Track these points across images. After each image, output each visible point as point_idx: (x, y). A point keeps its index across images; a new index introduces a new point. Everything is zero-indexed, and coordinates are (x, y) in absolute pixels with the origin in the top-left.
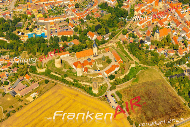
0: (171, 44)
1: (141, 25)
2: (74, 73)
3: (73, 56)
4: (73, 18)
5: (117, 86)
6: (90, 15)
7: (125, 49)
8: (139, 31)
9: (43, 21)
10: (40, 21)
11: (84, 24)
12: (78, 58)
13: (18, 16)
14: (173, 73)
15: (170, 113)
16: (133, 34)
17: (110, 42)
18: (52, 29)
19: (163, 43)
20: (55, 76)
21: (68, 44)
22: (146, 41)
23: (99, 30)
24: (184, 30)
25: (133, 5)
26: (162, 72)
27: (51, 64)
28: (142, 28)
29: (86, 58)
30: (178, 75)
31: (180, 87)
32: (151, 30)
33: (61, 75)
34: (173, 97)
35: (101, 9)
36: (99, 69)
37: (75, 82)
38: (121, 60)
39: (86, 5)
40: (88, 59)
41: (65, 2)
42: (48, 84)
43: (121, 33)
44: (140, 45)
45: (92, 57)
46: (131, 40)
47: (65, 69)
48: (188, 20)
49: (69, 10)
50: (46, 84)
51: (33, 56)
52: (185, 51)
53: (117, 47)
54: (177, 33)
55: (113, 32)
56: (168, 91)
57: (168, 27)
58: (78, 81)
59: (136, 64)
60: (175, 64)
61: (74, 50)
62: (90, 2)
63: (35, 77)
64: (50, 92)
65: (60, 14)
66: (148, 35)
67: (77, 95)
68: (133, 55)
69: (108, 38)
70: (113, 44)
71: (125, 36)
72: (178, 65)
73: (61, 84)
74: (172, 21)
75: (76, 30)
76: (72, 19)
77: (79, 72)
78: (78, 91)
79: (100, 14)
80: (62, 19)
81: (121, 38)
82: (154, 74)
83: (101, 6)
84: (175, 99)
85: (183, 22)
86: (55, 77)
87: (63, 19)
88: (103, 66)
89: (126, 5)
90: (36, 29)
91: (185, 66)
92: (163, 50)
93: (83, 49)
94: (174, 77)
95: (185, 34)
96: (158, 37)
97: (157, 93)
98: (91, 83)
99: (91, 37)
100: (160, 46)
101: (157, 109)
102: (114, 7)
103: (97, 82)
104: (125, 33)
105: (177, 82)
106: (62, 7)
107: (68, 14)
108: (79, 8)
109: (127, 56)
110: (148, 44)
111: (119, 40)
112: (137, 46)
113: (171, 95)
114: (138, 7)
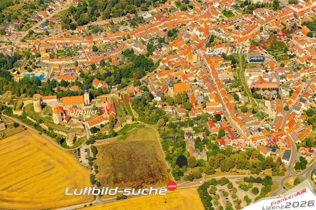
1: (161, 78)
2: (52, 120)
4: (83, 62)
5: (96, 140)
6: (106, 61)
7: (129, 103)
8: (155, 85)
9: (48, 62)
10: (44, 61)
11: (96, 71)
12: (64, 104)
13: (21, 54)
14: (170, 135)
15: (145, 178)
16: (146, 87)
17: (113, 93)
18: (55, 71)
22: (156, 96)
23: (108, 78)
24: (209, 89)
26: (160, 132)
30: (176, 137)
31: (173, 152)
33: (36, 120)
34: (158, 161)
35: (123, 57)
36: (84, 120)
37: (50, 130)
38: (113, 112)
39: (106, 50)
41: (83, 44)
42: (17, 128)
46: (141, 93)
47: (44, 114)
48: (221, 79)
49: (84, 53)
50: (14, 128)
51: (16, 97)
52: (199, 112)
54: (199, 91)
56: (155, 154)
57: (193, 83)
58: (53, 129)
60: (178, 126)
62: (113, 47)
63: (5, 119)
64: (15, 137)
65: (71, 56)
66: (162, 90)
67: (45, 144)
68: (135, 110)
71: (135, 88)
72: (183, 128)
73: (32, 130)
75: (82, 75)
77: (56, 118)
78: (49, 141)
79: (120, 61)
80: (71, 62)
81: (130, 89)
82: (149, 133)
83: (125, 53)
84: (159, 164)
85: (214, 80)
88: (90, 117)
89: (156, 54)
90: (37, 70)
91: (191, 129)
92: (171, 107)
95: (208, 94)
97: (141, 154)
98: (67, 133)
99: (95, 85)
101: (132, 172)
103: (75, 133)
105: (171, 146)
106: (77, 48)
107: (80, 57)
108: (97, 52)
109: (129, 111)
110: (158, 100)
111: (127, 93)
113: (157, 159)
114: (167, 58)
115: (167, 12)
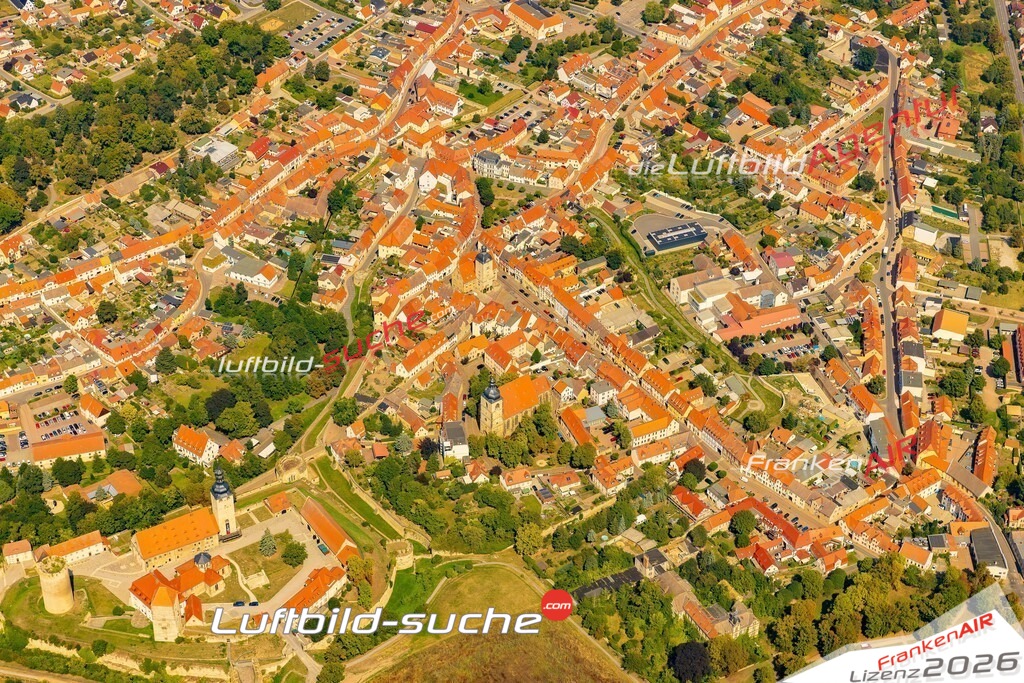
0: (557, 443)
1: (413, 371)
2: (141, 631)
3: (124, 551)
4: (96, 373)
5: (348, 665)
6: (175, 350)
7: (358, 491)
8: (407, 401)
11: (153, 395)
12: (147, 555)
14: (590, 575)
16: (384, 419)
17: (288, 467)
18: (2, 431)
19: (523, 442)
20: (47, 654)
21: (90, 494)
22: (447, 444)
23: (227, 417)
24: (606, 377)
25: (360, 285)
26: (541, 574)
27: (24, 603)
28: (418, 385)
29: (188, 554)
30: (612, 580)
31: (630, 633)
32: (462, 390)
33: (78, 648)
35: (218, 320)
36: (253, 599)
37: (147, 673)
38: (348, 543)
39: (147, 307)
40: (197, 559)
41: (49, 303)
43: (326, 418)
44: (424, 464)
45: (213, 546)
46: (380, 445)
47: (94, 615)
48: (612, 330)
49: (73, 336)
52: (625, 467)
53: (321, 485)
54: (577, 391)
55: (289, 417)
56: (578, 661)
57: (534, 367)
58: (164, 663)
59: (415, 553)
60: (593, 534)
61: (121, 521)
62: (166, 292)
65: (34, 360)
66: (450, 416)
68: (399, 511)
69: (271, 448)
70: (302, 471)
71: (349, 429)
72: (605, 537)
74: (545, 340)
75: (116, 424)
76: (94, 377)
77: (165, 621)
79: (218, 339)
80: (44, 381)
81: (330, 439)
82: (504, 588)
83: (218, 303)
85: (591, 340)
86: (52, 663)
87: (50, 381)
88: (268, 582)
89: (331, 287)
91: (636, 536)
92: (526, 474)
93: (164, 512)
94: (594, 593)
95: (612, 393)
96: (496, 419)
97: (531, 674)
98: (227, 666)
99: (191, 450)
100: (512, 459)
102: (277, 305)
103: (254, 659)
104: (344, 415)
105: (611, 613)
106: (35, 324)
107: (69, 357)
108: (118, 324)
109: (371, 520)
110: (459, 456)
111: (324, 453)
112: (411, 471)
113: (595, 677)
114: (387, 294)
115: (278, 123)
